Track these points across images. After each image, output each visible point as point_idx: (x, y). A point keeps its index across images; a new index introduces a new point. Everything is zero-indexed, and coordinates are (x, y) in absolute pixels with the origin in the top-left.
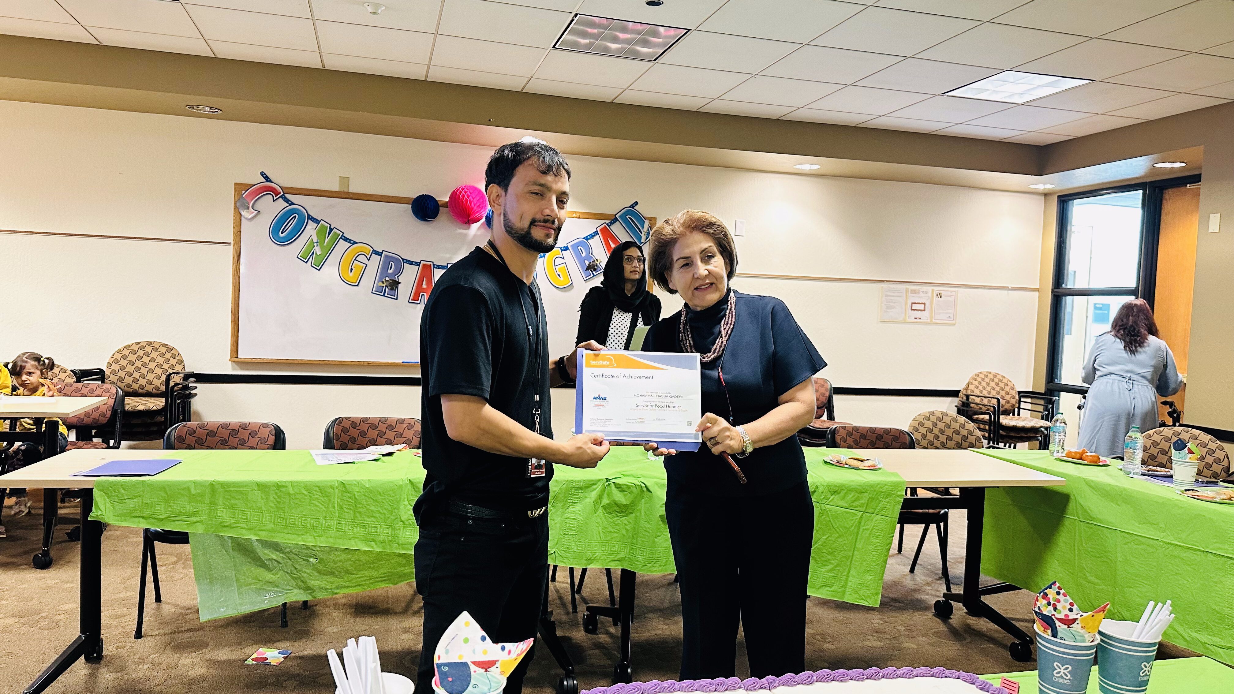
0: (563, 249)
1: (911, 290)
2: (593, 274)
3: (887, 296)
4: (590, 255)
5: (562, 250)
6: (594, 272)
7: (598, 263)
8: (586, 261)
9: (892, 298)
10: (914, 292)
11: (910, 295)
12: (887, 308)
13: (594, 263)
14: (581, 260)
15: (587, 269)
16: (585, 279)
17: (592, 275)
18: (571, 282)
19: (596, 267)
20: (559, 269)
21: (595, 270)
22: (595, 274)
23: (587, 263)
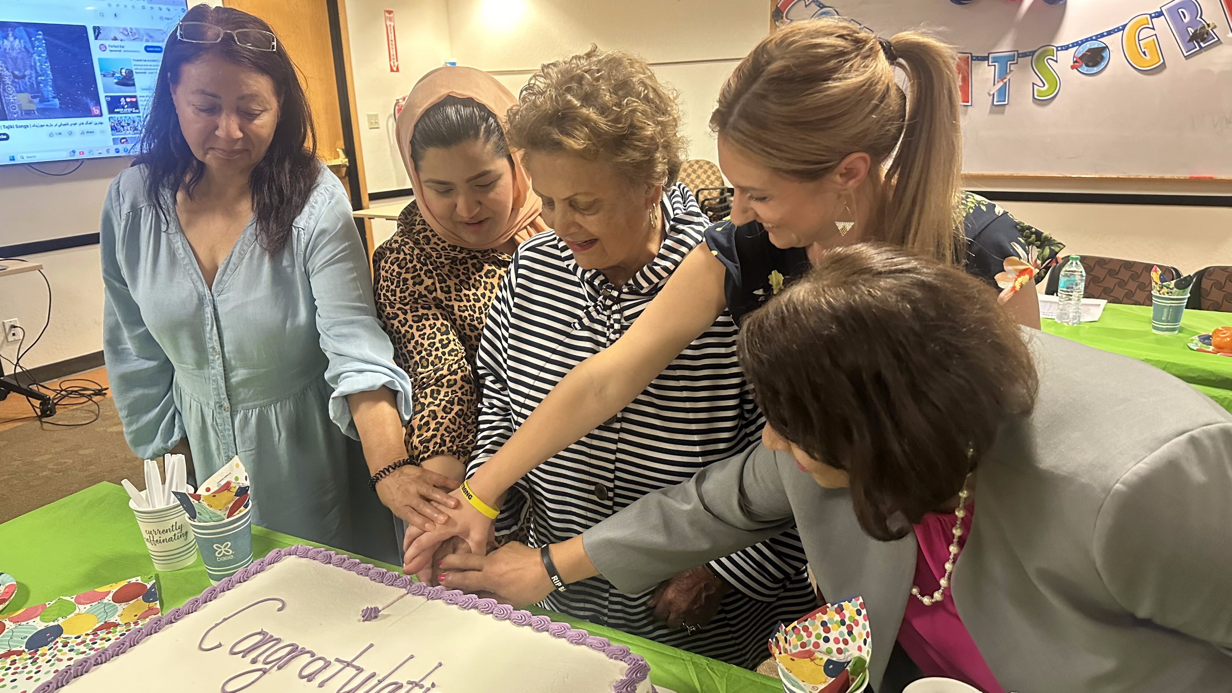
0: (1153, 15)
2: (1200, 46)
4: (1198, 18)
5: (1152, 18)
6: (1202, 44)
7: (1209, 29)
8: (1189, 29)
13: (1203, 30)
14: (1181, 30)
15: (1191, 40)
16: (1186, 54)
17: (1198, 48)
18: (1162, 61)
19: (1206, 36)
20: (1145, 44)
21: (1203, 40)
22: (1203, 45)
23: (1191, 30)
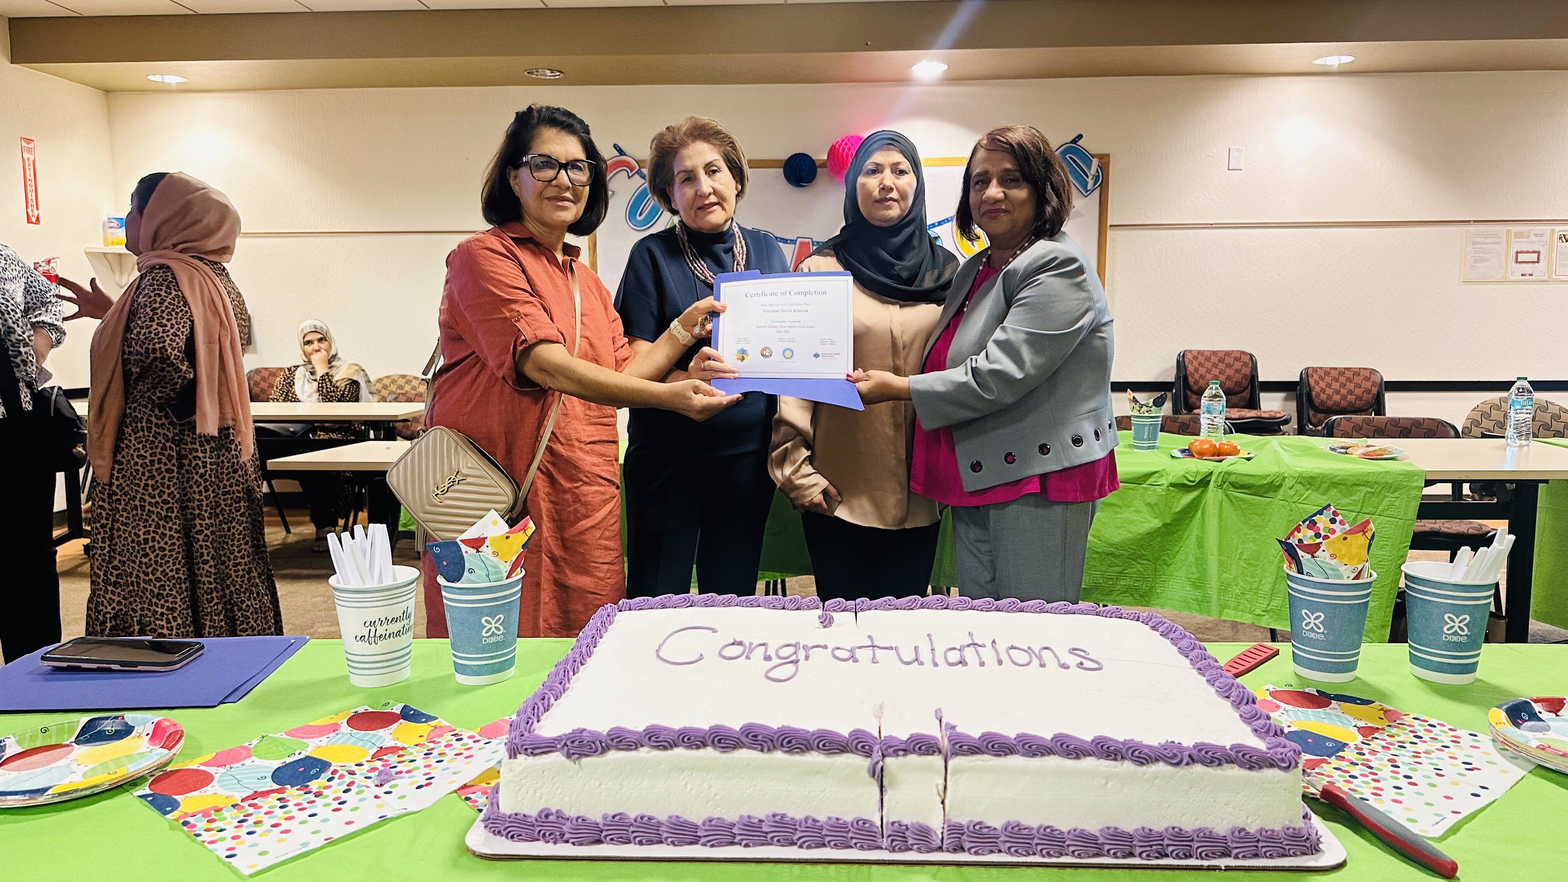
1: (1516, 233)
3: (1474, 243)
9: (1485, 246)
10: (1519, 235)
11: (1513, 240)
12: (1476, 261)
